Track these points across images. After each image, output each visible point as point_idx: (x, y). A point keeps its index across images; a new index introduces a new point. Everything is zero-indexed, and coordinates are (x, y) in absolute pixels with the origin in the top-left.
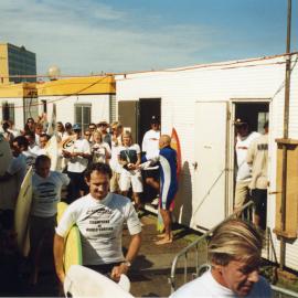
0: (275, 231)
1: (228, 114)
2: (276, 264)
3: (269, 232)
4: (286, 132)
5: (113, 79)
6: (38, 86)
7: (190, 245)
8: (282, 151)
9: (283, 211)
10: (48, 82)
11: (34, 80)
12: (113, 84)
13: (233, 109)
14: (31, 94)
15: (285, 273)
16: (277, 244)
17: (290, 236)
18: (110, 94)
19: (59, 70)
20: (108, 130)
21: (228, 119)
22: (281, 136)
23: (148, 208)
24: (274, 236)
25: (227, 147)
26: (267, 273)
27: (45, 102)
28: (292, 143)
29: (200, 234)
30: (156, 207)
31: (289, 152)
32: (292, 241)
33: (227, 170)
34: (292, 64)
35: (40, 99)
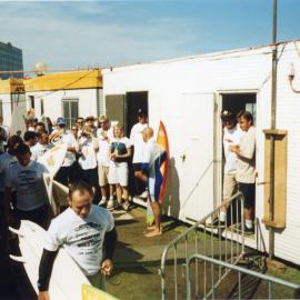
0: (264, 221)
1: (216, 105)
2: (265, 254)
3: (258, 223)
4: (274, 122)
5: (99, 72)
6: (25, 82)
7: (179, 236)
8: (269, 142)
9: (272, 201)
10: (35, 77)
11: (21, 76)
12: (100, 79)
13: (220, 101)
14: (18, 90)
15: (274, 262)
16: (266, 234)
17: (278, 226)
18: (98, 88)
19: (45, 66)
20: (96, 124)
21: (215, 110)
22: (268, 127)
23: (136, 200)
24: (263, 226)
25: (215, 138)
26: (256, 262)
27: (32, 97)
28: (279, 133)
29: (189, 226)
30: (145, 200)
31: (277, 142)
32: (280, 230)
33: (215, 161)
34: (279, 54)
35: (27, 94)
